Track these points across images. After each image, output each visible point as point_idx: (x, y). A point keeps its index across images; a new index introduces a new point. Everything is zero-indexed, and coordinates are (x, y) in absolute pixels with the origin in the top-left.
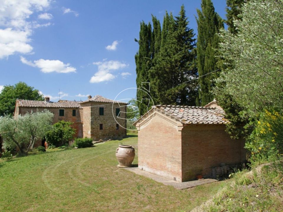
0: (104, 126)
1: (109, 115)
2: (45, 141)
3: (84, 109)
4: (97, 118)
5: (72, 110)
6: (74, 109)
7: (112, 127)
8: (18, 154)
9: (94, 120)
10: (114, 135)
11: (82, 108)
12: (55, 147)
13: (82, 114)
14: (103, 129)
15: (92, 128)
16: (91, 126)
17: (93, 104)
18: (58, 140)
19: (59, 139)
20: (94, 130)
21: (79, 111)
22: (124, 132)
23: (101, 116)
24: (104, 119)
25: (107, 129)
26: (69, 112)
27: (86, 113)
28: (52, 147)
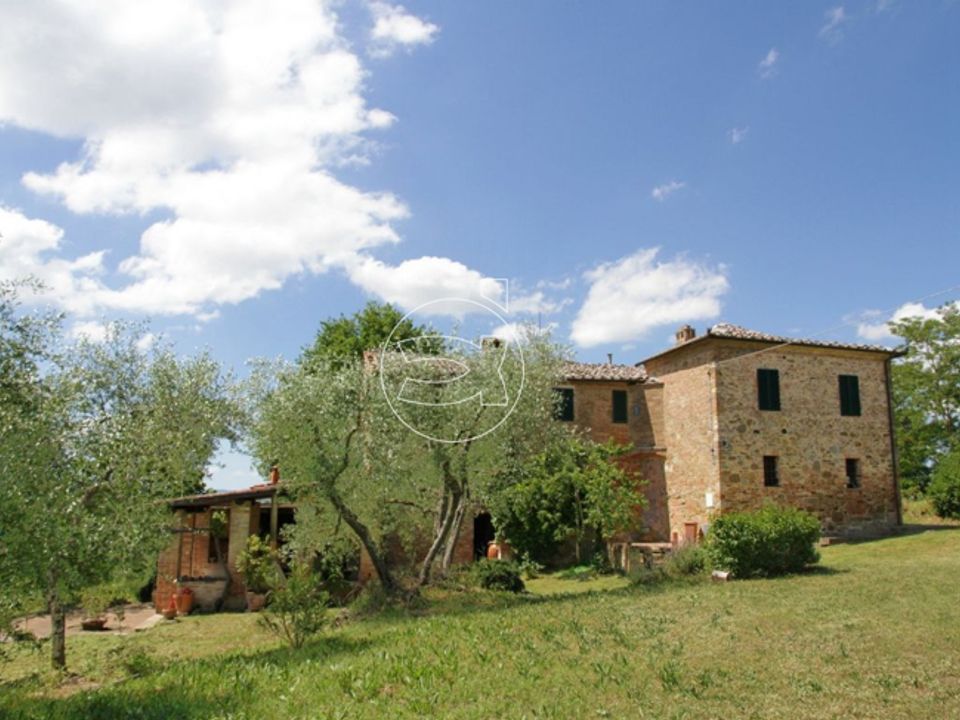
0: (783, 467)
1: (809, 411)
2: (493, 538)
3: (666, 386)
4: (749, 422)
5: (609, 395)
6: (619, 388)
7: (827, 475)
8: (365, 596)
9: (736, 432)
10: (838, 518)
11: (658, 380)
12: (541, 571)
13: (657, 409)
14: (783, 482)
15: (727, 478)
16: (722, 465)
17: (726, 352)
18: (558, 536)
19: (563, 532)
20: (735, 485)
21: (643, 397)
22: (886, 501)
23: (766, 414)
24: (784, 431)
25: (802, 482)
26: (599, 403)
27: (683, 402)
28: (528, 569)
